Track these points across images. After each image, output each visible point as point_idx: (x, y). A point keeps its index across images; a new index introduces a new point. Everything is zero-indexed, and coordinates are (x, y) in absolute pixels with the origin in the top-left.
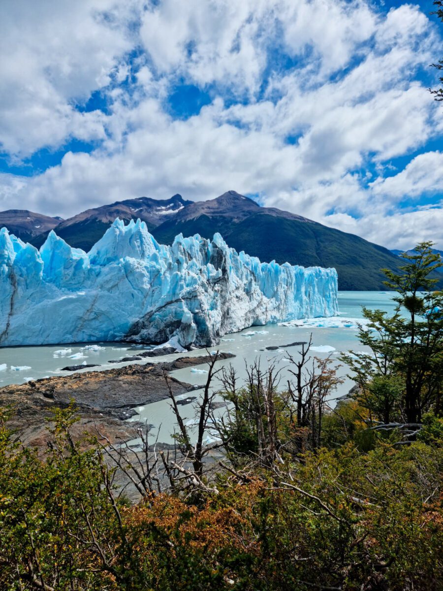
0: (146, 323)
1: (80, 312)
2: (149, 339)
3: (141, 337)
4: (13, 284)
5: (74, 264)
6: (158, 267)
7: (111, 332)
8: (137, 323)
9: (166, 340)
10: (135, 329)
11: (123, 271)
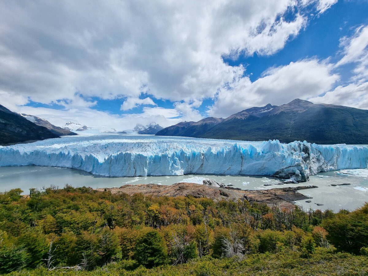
0: (281, 172)
1: (260, 167)
2: (282, 177)
3: (279, 176)
4: (242, 159)
5: (258, 154)
6: (284, 154)
7: (269, 173)
8: (278, 172)
9: (289, 178)
10: (277, 173)
11: (272, 156)
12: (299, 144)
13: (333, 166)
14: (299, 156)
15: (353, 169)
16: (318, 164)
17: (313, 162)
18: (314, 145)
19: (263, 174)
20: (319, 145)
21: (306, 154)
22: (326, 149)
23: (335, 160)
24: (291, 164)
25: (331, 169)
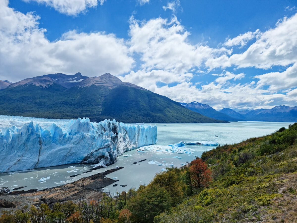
0: (90, 156)
1: (65, 153)
2: (92, 162)
3: (88, 161)
4: (40, 145)
5: (63, 136)
6: (94, 135)
7: (76, 160)
8: (87, 156)
9: (98, 163)
10: (86, 158)
11: (81, 137)
12: (109, 123)
13: (135, 144)
14: (108, 136)
15: (148, 145)
16: (124, 143)
17: (120, 141)
18: (122, 124)
19: (69, 163)
20: (125, 124)
21: (114, 133)
22: (130, 128)
23: (137, 138)
24: (101, 146)
25: (134, 147)
